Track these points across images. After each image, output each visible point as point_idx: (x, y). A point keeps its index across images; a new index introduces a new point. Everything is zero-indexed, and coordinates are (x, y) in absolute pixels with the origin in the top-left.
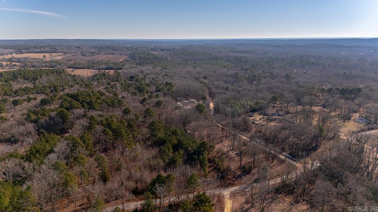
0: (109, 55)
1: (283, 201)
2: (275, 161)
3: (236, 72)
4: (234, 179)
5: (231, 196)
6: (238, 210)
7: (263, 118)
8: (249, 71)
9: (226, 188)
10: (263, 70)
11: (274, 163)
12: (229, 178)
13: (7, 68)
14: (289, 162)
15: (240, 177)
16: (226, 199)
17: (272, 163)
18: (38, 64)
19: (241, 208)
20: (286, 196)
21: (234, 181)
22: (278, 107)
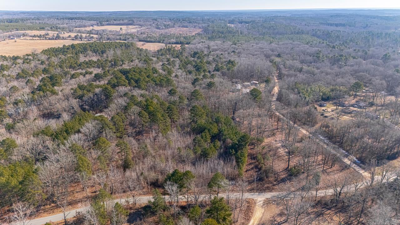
0: (184, 28)
1: (329, 220)
2: (335, 166)
3: (318, 50)
4: (275, 183)
5: (265, 203)
6: (268, 222)
7: (337, 109)
8: (336, 49)
9: (262, 192)
10: (355, 48)
11: (334, 168)
12: (270, 181)
13: (85, 40)
14: (355, 170)
15: (283, 181)
16: (257, 207)
17: (331, 168)
18: (113, 37)
19: (272, 221)
20: (336, 213)
21: (274, 185)
22: (362, 96)
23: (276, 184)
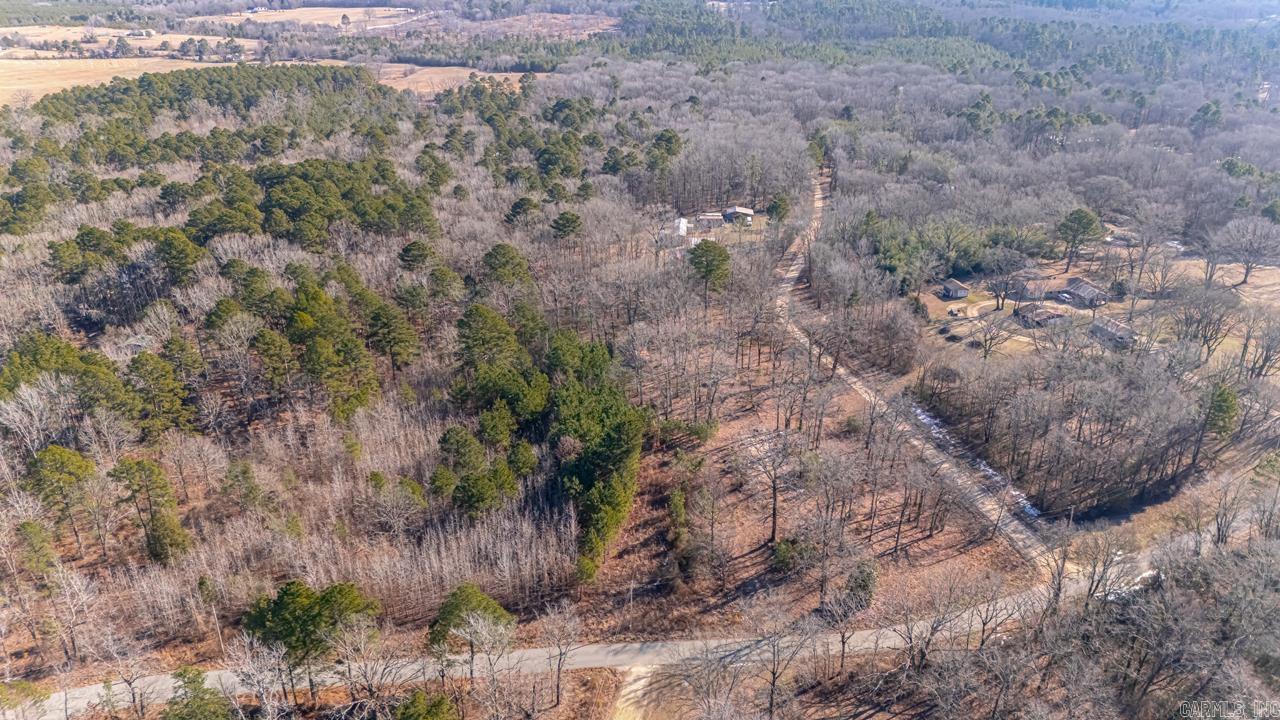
0: (558, 16)
2: (946, 528)
3: (983, 93)
4: (712, 601)
5: (655, 686)
7: (997, 309)
8: (1045, 88)
9: (657, 640)
10: (1107, 85)
11: (940, 539)
12: (695, 593)
14: (1013, 543)
15: (745, 590)
16: (620, 704)
17: (930, 536)
21: (706, 611)
23: (716, 607)
